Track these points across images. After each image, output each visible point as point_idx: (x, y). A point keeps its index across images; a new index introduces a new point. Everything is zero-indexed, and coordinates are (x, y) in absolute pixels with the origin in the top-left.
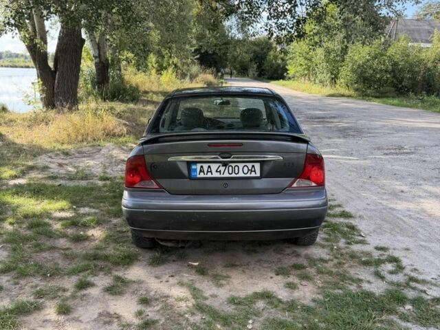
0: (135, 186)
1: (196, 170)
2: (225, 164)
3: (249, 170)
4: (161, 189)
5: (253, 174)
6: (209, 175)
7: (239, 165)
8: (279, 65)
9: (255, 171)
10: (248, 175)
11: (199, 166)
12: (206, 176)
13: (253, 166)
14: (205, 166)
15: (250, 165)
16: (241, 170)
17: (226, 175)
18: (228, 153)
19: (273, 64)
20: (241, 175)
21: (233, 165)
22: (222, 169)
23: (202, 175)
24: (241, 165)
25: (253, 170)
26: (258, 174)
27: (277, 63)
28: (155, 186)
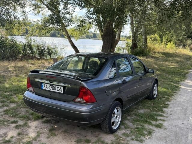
0: (28, 89)
1: (43, 86)
3: (59, 89)
4: (34, 92)
5: (61, 92)
6: (46, 89)
9: (61, 90)
10: (59, 92)
13: (61, 88)
14: (46, 85)
15: (60, 87)
16: (56, 89)
17: (52, 90)
20: (56, 91)
21: (54, 86)
22: (50, 87)
24: (57, 87)
25: (60, 90)
28: (32, 90)
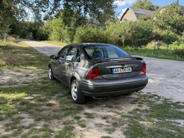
0: (94, 78)
1: (114, 71)
2: (122, 68)
4: (103, 78)
5: (130, 71)
6: (118, 72)
7: (126, 68)
8: (44, 34)
10: (129, 71)
11: (115, 69)
12: (117, 73)
13: (130, 68)
14: (117, 69)
15: (129, 68)
17: (123, 72)
18: (123, 64)
19: (41, 34)
20: (127, 71)
22: (121, 70)
23: (116, 72)
25: (129, 70)
26: (131, 71)
27: (43, 33)
28: (101, 77)
